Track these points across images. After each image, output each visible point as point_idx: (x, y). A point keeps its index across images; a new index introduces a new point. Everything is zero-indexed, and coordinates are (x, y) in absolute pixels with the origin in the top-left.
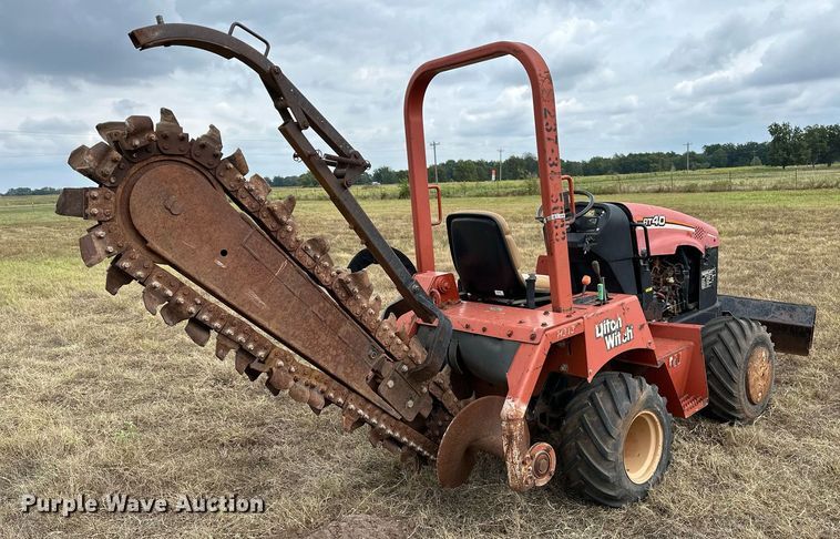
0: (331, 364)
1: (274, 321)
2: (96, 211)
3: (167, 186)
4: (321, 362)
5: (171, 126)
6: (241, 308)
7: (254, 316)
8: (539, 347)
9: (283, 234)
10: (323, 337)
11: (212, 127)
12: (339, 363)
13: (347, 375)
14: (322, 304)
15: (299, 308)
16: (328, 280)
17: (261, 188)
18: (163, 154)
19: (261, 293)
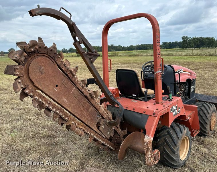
0: (86, 121)
1: (70, 108)
2: (18, 73)
3: (40, 64)
4: (84, 121)
5: (41, 43)
6: (61, 104)
7: (65, 106)
8: (157, 118)
9: (74, 79)
10: (84, 112)
11: (54, 44)
12: (88, 120)
13: (91, 124)
14: (84, 101)
15: (78, 103)
16: (86, 93)
17: (68, 64)
18: (39, 53)
19: (67, 99)
